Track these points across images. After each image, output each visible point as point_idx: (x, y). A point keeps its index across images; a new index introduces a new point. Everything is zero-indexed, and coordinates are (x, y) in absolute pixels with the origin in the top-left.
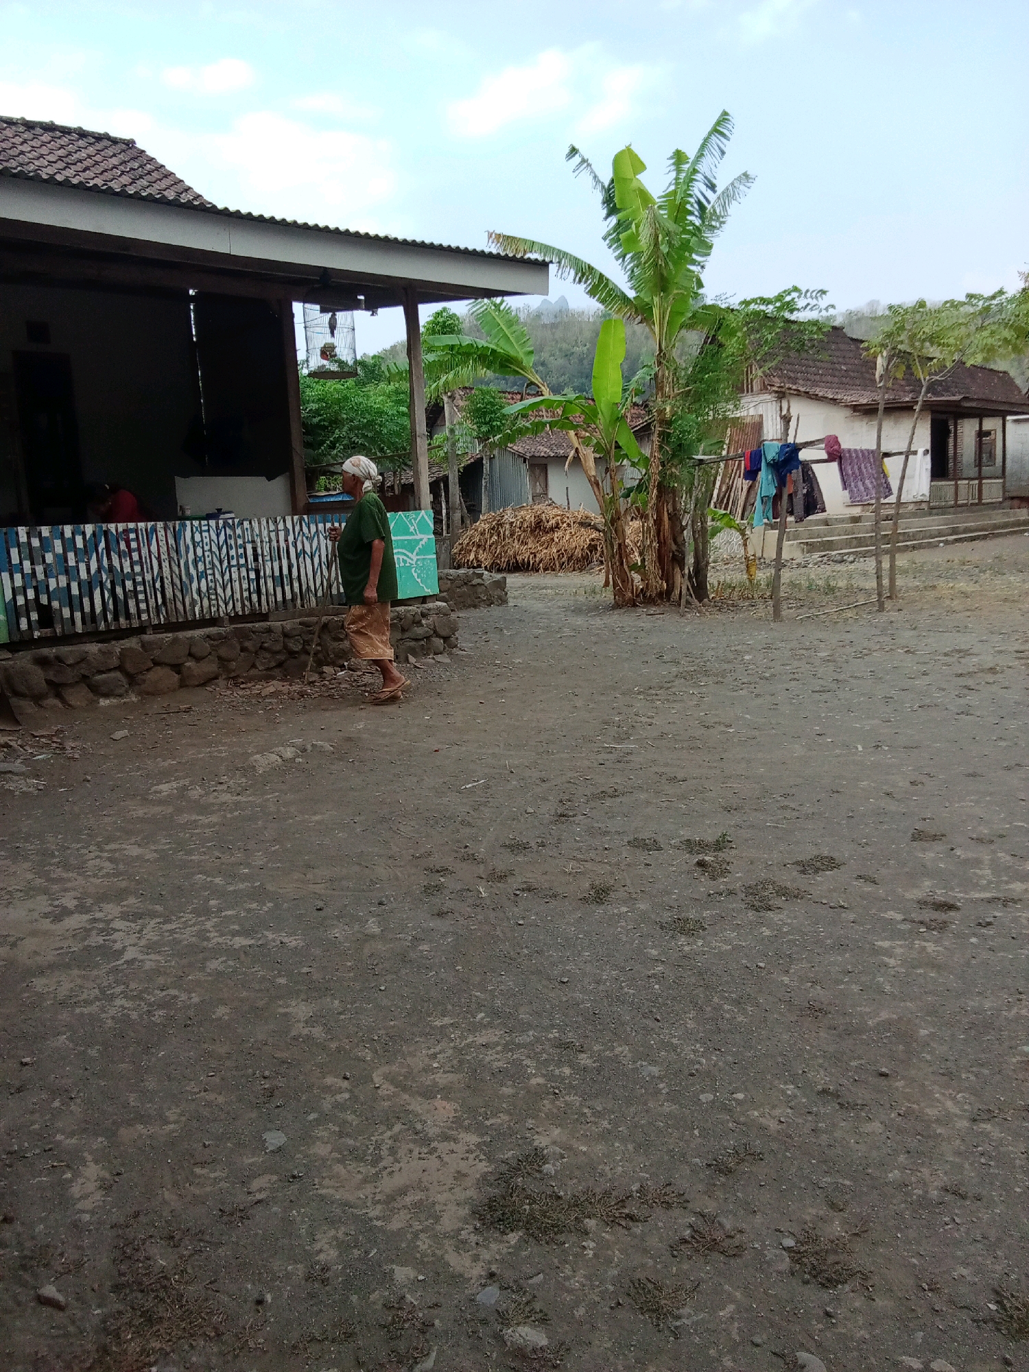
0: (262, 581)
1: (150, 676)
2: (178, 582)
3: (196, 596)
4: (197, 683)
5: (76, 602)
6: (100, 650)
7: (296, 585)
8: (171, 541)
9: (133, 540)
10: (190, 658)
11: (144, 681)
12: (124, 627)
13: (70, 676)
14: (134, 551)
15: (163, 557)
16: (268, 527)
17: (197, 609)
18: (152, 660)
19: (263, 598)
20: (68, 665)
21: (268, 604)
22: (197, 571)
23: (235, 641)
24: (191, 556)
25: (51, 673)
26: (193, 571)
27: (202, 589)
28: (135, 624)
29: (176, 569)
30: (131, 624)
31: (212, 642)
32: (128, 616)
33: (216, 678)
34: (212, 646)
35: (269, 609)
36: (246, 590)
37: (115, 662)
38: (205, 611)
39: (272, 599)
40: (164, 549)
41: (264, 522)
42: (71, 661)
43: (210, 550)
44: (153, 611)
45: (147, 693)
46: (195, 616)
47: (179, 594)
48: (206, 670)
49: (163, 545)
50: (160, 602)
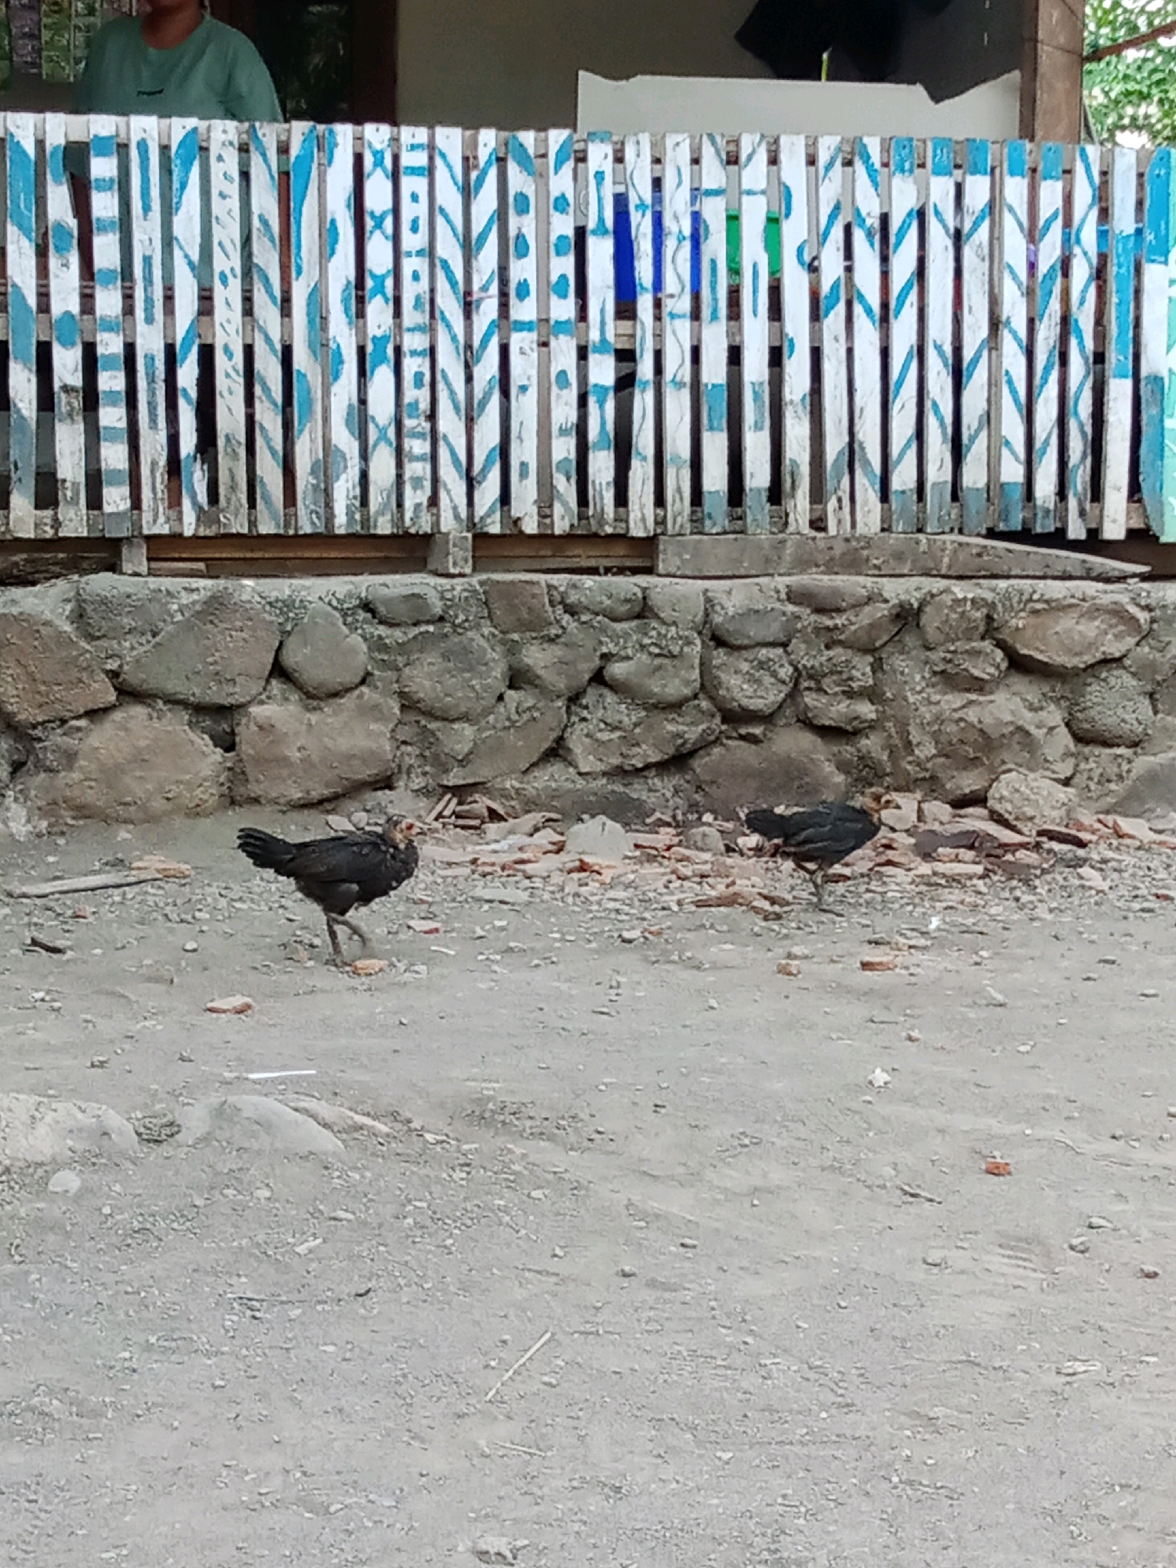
0: (643, 402)
2: (269, 368)
3: (344, 440)
4: (297, 795)
7: (797, 431)
8: (265, 201)
9: (105, 185)
10: (276, 686)
11: (70, 757)
12: (28, 533)
14: (103, 229)
15: (220, 263)
16: (696, 176)
17: (344, 489)
18: (114, 675)
19: (641, 473)
21: (660, 501)
22: (361, 332)
23: (480, 638)
24: (342, 267)
26: (342, 334)
27: (372, 409)
28: (74, 522)
29: (267, 312)
30: (57, 524)
31: (382, 630)
32: (47, 492)
33: (386, 783)
34: (379, 645)
35: (661, 522)
36: (563, 432)
38: (375, 501)
39: (678, 479)
40: (227, 232)
41: (678, 154)
43: (430, 252)
44: (152, 482)
45: (83, 811)
46: (330, 517)
47: (269, 420)
48: (344, 744)
49: (227, 208)
50: (188, 442)
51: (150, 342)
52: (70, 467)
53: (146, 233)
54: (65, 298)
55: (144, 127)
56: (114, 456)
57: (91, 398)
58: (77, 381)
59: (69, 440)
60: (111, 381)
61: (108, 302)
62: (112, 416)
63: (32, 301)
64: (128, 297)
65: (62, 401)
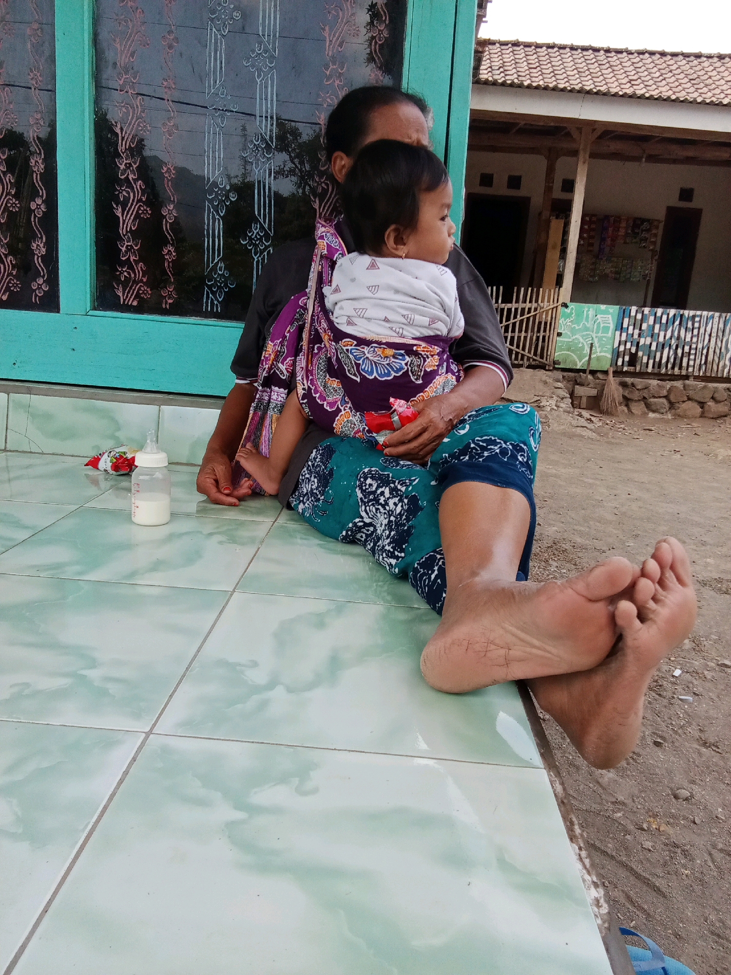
1: (684, 406)
2: (718, 351)
4: (711, 416)
5: (652, 355)
6: (658, 384)
8: (721, 326)
9: (697, 322)
10: (711, 400)
11: (679, 408)
12: (676, 374)
13: (636, 395)
14: (696, 328)
15: (713, 335)
17: (726, 370)
18: (687, 396)
20: (637, 389)
25: (627, 392)
28: (684, 373)
29: (719, 343)
30: (681, 373)
31: (729, 393)
33: (726, 416)
34: (729, 395)
37: (665, 393)
40: (715, 330)
42: (639, 387)
44: (697, 367)
45: (679, 416)
46: (723, 374)
47: (716, 359)
48: (721, 410)
49: (715, 327)
50: (703, 362)
51: (700, 346)
52: (684, 364)
53: (702, 330)
54: (688, 339)
55: (705, 313)
56: (691, 363)
57: (689, 354)
58: (688, 351)
59: (685, 360)
60: (693, 352)
61: (695, 340)
62: (692, 357)
63: (683, 339)
64: (698, 339)
65: (685, 355)
